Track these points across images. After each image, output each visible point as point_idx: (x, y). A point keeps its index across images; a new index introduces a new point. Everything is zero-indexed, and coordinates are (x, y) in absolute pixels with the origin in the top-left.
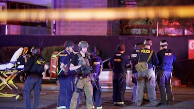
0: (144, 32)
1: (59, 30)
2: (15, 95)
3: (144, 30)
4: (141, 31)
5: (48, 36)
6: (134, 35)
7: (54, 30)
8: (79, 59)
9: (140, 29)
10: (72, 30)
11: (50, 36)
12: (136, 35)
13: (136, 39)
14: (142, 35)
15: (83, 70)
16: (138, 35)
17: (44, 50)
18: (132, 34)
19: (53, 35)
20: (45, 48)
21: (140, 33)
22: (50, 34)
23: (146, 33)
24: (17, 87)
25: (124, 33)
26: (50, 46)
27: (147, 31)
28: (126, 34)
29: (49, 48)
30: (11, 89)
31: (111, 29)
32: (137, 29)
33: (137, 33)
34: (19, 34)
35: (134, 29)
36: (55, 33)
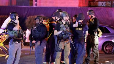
0: (108, 4)
1: (40, 3)
2: (5, 55)
3: (108, 3)
4: (106, 4)
5: (31, 7)
6: (100, 7)
7: (36, 3)
8: (61, 26)
9: (105, 2)
10: (50, 2)
11: (33, 7)
12: (102, 7)
13: (102, 10)
14: (106, 7)
15: (64, 34)
16: (103, 7)
17: (27, 18)
18: (98, 6)
19: (35, 6)
20: (28, 17)
21: (105, 6)
22: (32, 5)
23: (110, 6)
24: (7, 48)
25: (92, 5)
26: (32, 16)
27: (110, 4)
28: (93, 6)
29: (31, 17)
30: (2, 50)
31: (82, 2)
32: (102, 2)
33: (102, 6)
34: (7, 5)
35: (100, 2)
36: (36, 5)
